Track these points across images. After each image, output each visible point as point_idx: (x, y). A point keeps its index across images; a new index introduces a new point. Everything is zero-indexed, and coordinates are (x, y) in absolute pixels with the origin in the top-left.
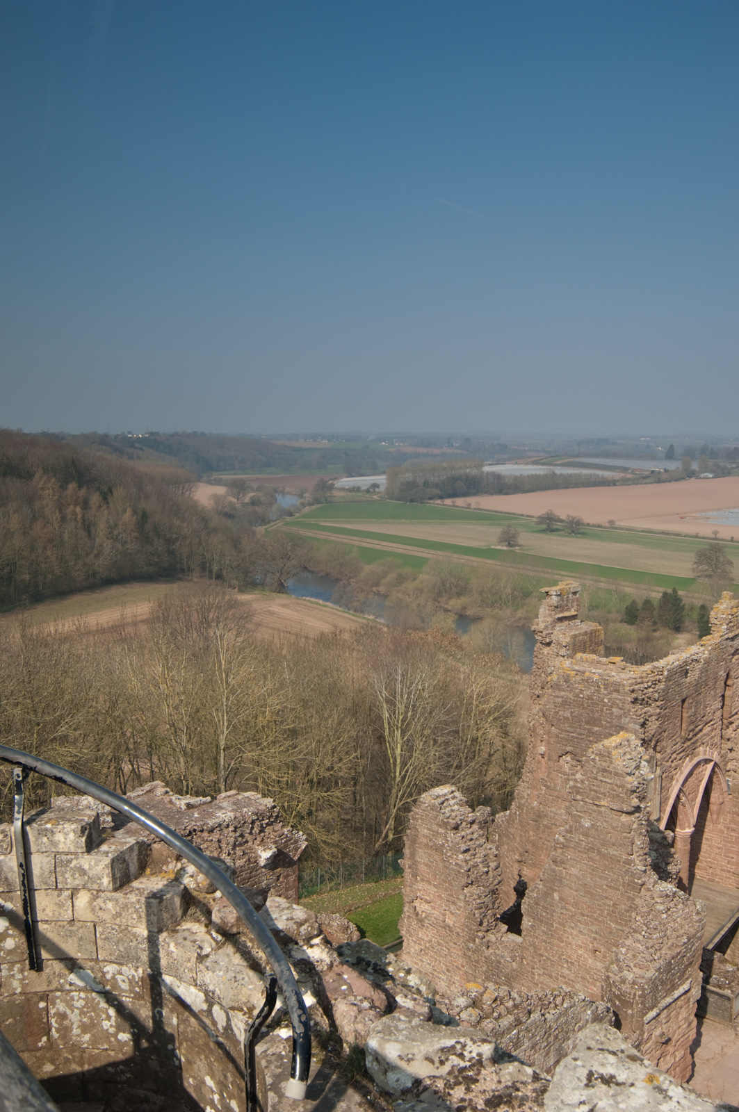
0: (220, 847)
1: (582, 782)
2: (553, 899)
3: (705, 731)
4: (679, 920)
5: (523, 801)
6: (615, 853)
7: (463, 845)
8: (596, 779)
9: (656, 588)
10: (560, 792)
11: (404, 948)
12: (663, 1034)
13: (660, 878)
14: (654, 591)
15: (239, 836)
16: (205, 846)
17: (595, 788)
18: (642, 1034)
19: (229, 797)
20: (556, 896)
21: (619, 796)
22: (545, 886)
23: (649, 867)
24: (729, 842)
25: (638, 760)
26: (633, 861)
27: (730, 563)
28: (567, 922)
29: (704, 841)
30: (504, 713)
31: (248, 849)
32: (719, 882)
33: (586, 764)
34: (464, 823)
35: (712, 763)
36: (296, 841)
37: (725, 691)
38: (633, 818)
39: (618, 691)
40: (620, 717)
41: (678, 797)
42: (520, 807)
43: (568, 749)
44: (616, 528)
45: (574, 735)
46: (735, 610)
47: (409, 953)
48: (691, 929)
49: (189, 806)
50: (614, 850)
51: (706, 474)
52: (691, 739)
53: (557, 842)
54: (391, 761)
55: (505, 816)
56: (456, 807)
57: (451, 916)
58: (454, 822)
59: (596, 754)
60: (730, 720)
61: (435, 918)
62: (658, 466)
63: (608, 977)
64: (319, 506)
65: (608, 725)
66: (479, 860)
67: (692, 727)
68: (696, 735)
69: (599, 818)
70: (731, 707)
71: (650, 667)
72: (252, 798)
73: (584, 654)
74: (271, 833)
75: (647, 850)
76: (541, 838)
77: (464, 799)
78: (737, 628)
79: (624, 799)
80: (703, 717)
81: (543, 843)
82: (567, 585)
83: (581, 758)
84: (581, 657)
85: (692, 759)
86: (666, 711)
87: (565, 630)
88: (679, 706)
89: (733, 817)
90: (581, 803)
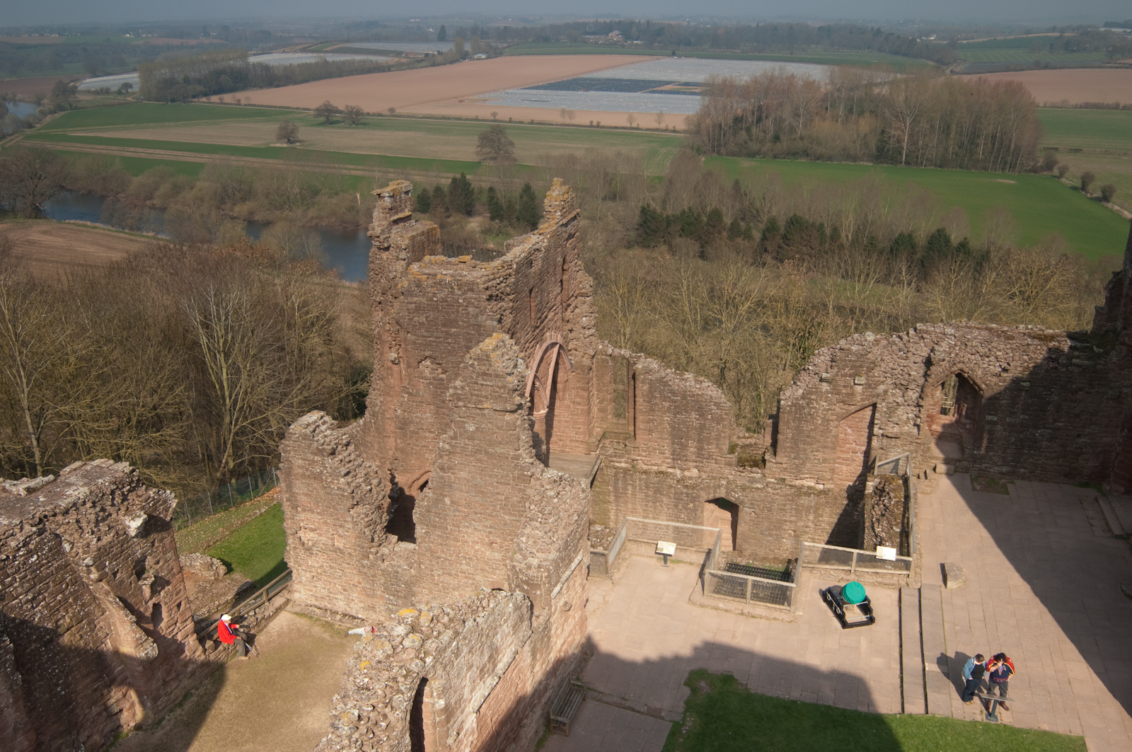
0: (80, 528)
1: (463, 388)
2: (445, 504)
3: (549, 317)
4: (568, 501)
5: (376, 409)
6: (502, 451)
7: (343, 468)
8: (476, 383)
9: (445, 175)
10: (423, 396)
11: (293, 579)
12: (566, 603)
13: (545, 466)
14: (443, 178)
15: (100, 511)
16: (62, 530)
17: (476, 392)
18: (550, 609)
19: (75, 469)
20: (447, 501)
21: (500, 397)
22: (435, 493)
23: (535, 458)
24: (575, 415)
25: (515, 359)
26: (520, 455)
27: (511, 144)
28: (461, 522)
29: (554, 418)
31: (113, 522)
32: (569, 452)
33: (465, 370)
34: (340, 447)
35: (558, 346)
36: (165, 502)
37: (563, 276)
38: (516, 415)
39: (472, 290)
40: (476, 316)
41: (534, 384)
42: (374, 415)
43: (427, 353)
44: (397, 116)
45: (432, 339)
46: (566, 196)
47: (300, 582)
48: (579, 507)
49: (30, 490)
50: (502, 448)
51: (479, 54)
52: (539, 326)
53: (442, 450)
54: (218, 387)
55: (359, 427)
56: (328, 432)
57: (340, 539)
58: (330, 447)
59: (475, 360)
60: (568, 302)
61: (323, 544)
63: (514, 567)
65: (465, 325)
66: (361, 480)
67: (539, 315)
68: (542, 322)
69: (483, 420)
70: (568, 290)
71: (499, 262)
72: (104, 466)
73: (433, 257)
74: (136, 499)
75: (531, 443)
76: (409, 444)
77: (335, 422)
78: (569, 213)
79: (507, 399)
80: (547, 304)
81: (412, 448)
82: (398, 184)
83: (441, 361)
84: (430, 260)
85: (542, 345)
86: (518, 303)
87: (401, 232)
88: (527, 296)
89: (578, 392)
90: (464, 408)
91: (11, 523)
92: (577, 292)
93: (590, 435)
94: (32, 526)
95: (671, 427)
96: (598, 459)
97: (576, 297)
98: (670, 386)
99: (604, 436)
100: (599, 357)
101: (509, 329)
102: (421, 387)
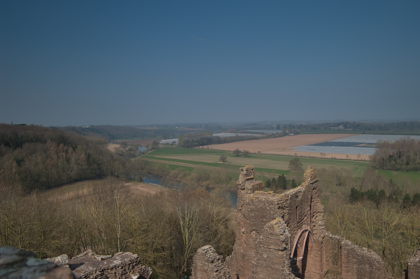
0: (116, 276)
1: (263, 239)
3: (305, 219)
5: (236, 251)
6: (277, 267)
7: (215, 269)
8: (268, 237)
9: (276, 175)
10: (252, 245)
13: (295, 276)
14: (276, 176)
15: (124, 271)
16: (109, 275)
17: (268, 241)
19: (119, 254)
21: (277, 244)
23: (291, 272)
24: (315, 261)
25: (284, 229)
26: (285, 270)
27: (302, 164)
30: (226, 220)
31: (127, 276)
32: (312, 277)
33: (264, 232)
34: (215, 260)
35: (308, 231)
36: (148, 271)
37: (311, 204)
38: (284, 252)
39: (272, 204)
40: (274, 214)
41: (297, 245)
42: (235, 254)
43: (254, 228)
44: (261, 154)
45: (256, 223)
46: (313, 172)
49: (102, 259)
50: (277, 266)
51: (291, 134)
52: (300, 222)
53: (253, 264)
54: (184, 241)
55: (230, 258)
56: (212, 254)
58: (212, 259)
59: (268, 228)
62: (274, 132)
64: (154, 150)
65: (269, 218)
66: (222, 274)
67: (300, 217)
68: (301, 221)
69: (270, 253)
70: (313, 209)
71: (284, 194)
72: (129, 254)
73: (258, 191)
74: (137, 269)
75: (290, 265)
76: (245, 265)
77: (215, 250)
78: (314, 179)
79: (280, 245)
80: (304, 213)
81: (246, 266)
82: (249, 166)
83: (259, 232)
84: (257, 192)
85: (301, 230)
86: (291, 211)
87: (249, 183)
88: (295, 209)
89: (317, 252)
90: (263, 248)
91: (93, 269)
92: (317, 211)
93: (322, 270)
94: (99, 272)
95: (357, 270)
97: (317, 213)
98: (356, 252)
99: (327, 272)
100: (326, 238)
101: (287, 221)
102: (251, 241)
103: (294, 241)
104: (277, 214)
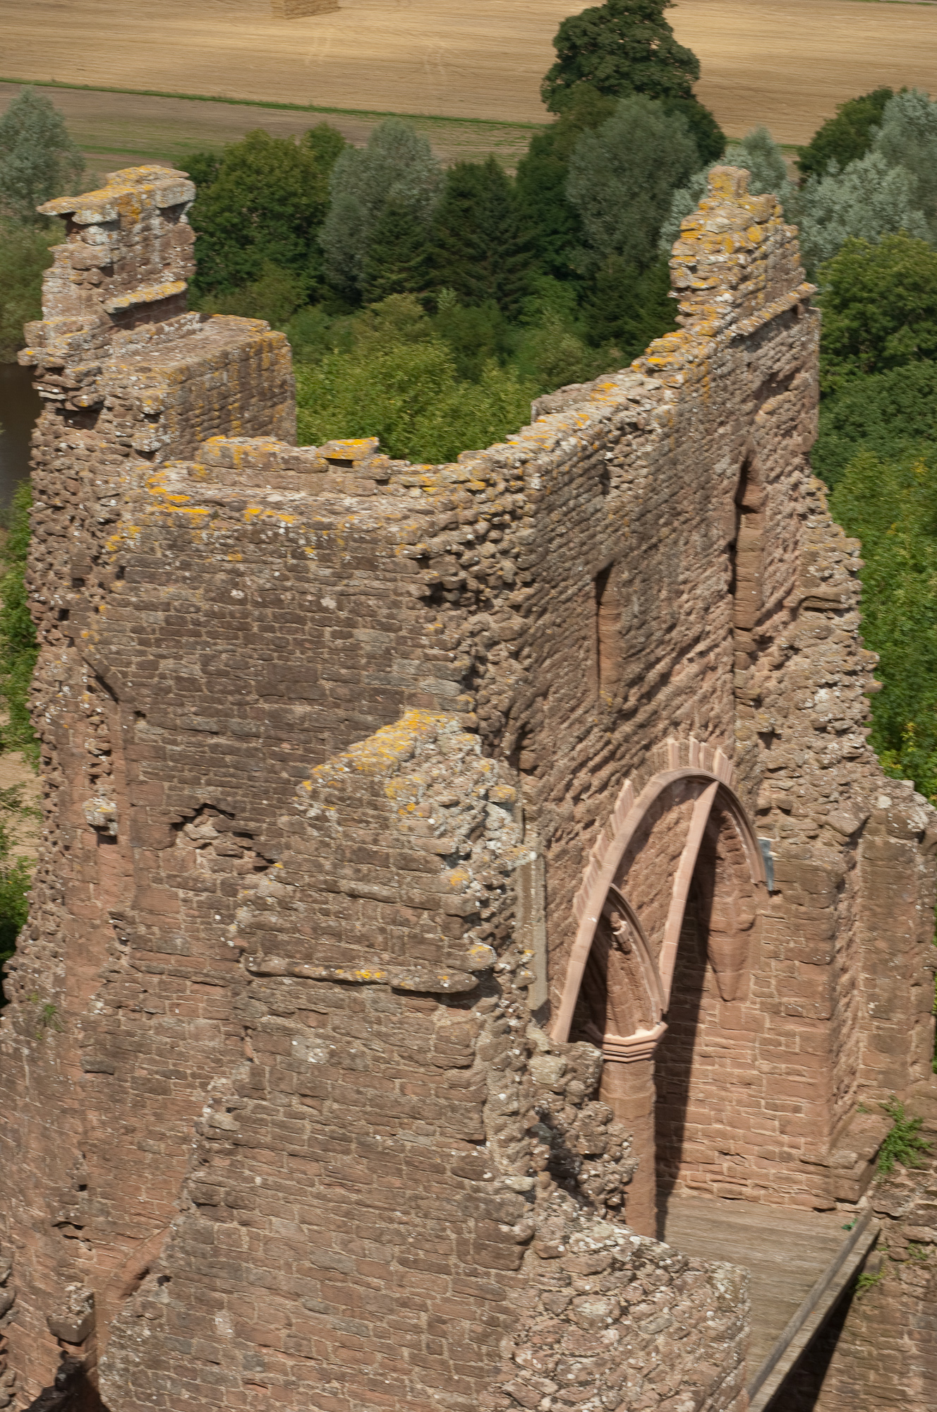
1: (285, 906)
2: (214, 1338)
3: (678, 680)
4: (661, 1340)
6: (423, 1142)
8: (334, 889)
10: (185, 954)
13: (585, 1209)
17: (332, 922)
20: (223, 1324)
21: (418, 940)
22: (179, 1296)
25: (480, 805)
26: (487, 1162)
29: (697, 1065)
33: (295, 840)
35: (711, 790)
37: (738, 529)
38: (474, 1011)
39: (370, 564)
40: (384, 659)
41: (605, 925)
43: (204, 794)
45: (222, 740)
46: (756, 233)
48: (704, 1366)
50: (419, 1133)
52: (635, 713)
53: (209, 1133)
59: (328, 801)
60: (760, 630)
65: (343, 691)
67: (634, 668)
68: (649, 696)
69: (356, 1026)
70: (760, 583)
71: (479, 464)
73: (236, 440)
76: (130, 1130)
78: (770, 298)
79: (439, 948)
80: (671, 629)
81: (141, 1148)
82: (139, 181)
83: (252, 825)
84: (225, 453)
85: (643, 784)
86: (547, 617)
87: (145, 354)
88: (587, 596)
89: (792, 969)
90: (287, 981)
92: (799, 593)
93: (838, 1134)
96: (863, 1227)
97: (794, 612)
100: (878, 840)
101: (506, 714)
102: (181, 917)
103: (573, 890)
104: (419, 651)
